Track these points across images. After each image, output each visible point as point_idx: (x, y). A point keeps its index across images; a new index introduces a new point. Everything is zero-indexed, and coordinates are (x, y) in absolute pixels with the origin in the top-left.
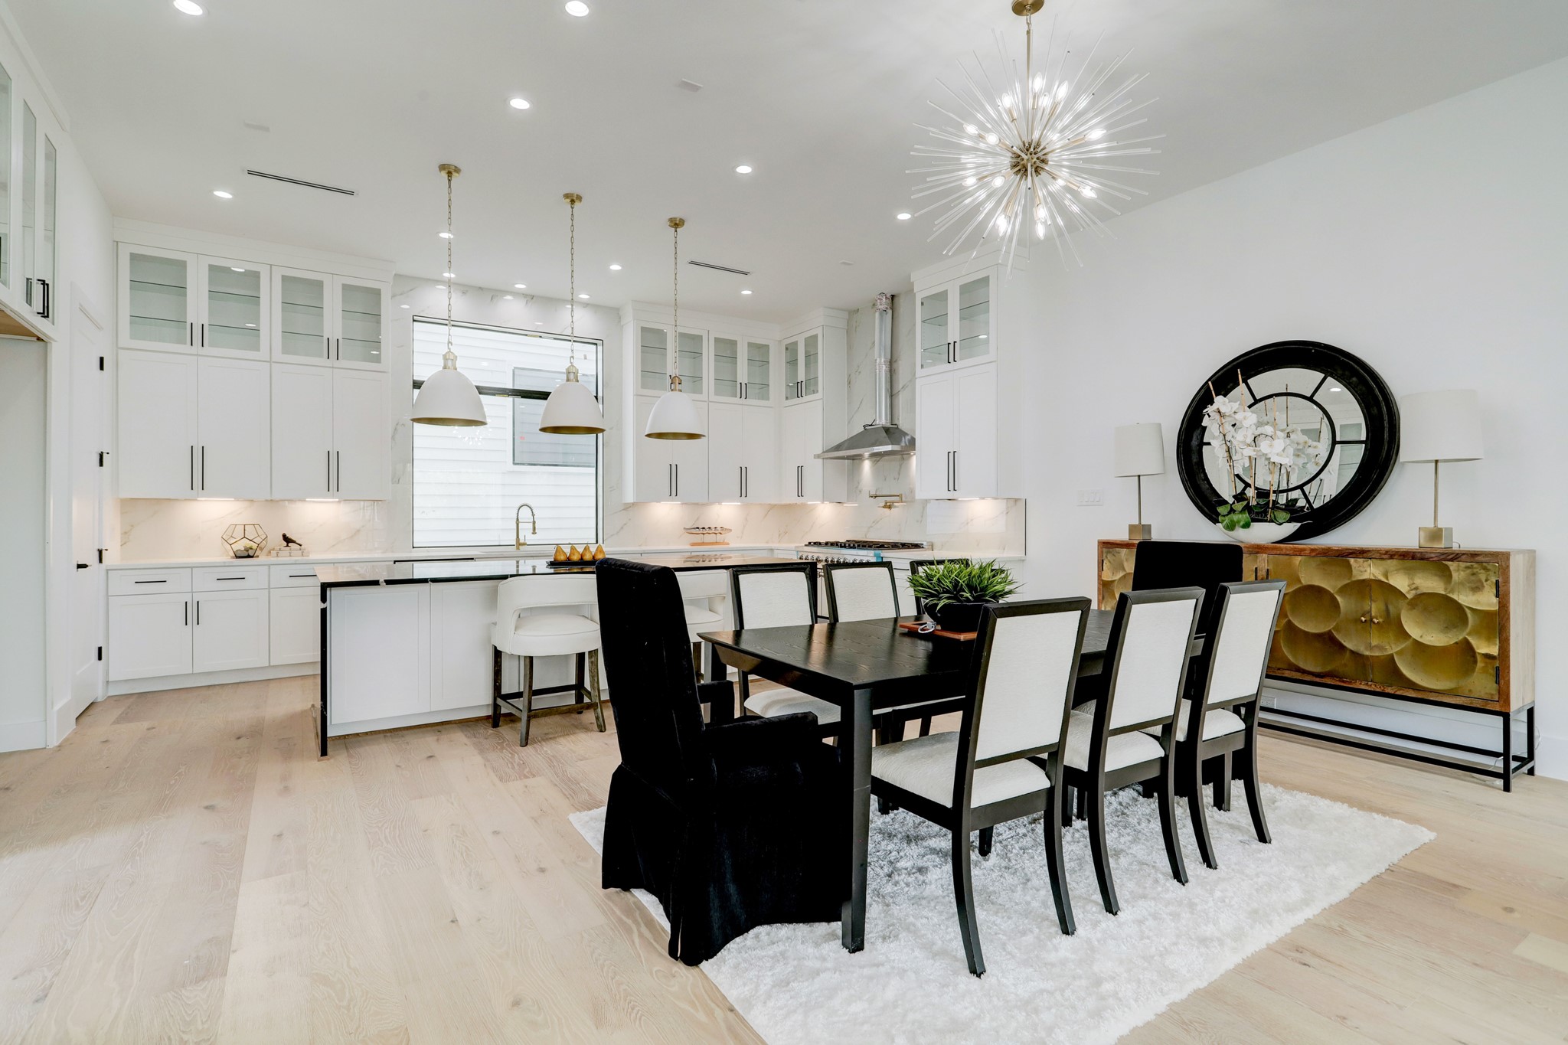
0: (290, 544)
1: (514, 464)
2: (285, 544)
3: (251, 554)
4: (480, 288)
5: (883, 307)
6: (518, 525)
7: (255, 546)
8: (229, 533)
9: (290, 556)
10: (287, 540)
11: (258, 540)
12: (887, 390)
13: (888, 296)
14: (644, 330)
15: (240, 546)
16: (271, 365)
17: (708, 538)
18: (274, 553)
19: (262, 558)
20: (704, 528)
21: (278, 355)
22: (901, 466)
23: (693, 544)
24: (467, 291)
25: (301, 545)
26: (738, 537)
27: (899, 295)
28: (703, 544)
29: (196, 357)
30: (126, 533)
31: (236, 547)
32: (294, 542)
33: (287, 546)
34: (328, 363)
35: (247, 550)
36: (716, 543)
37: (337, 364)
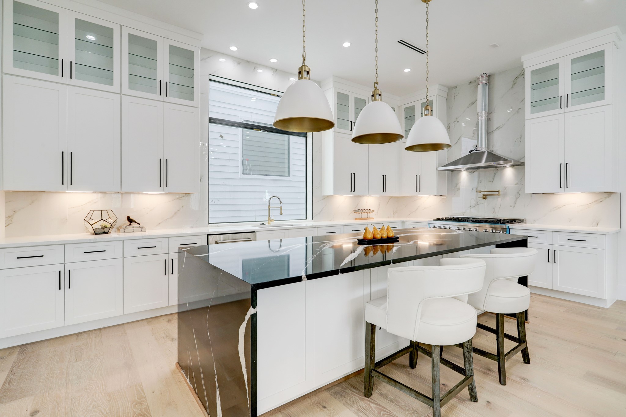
0: (132, 224)
1: (244, 174)
2: (129, 223)
3: (106, 231)
4: (248, 61)
5: (484, 82)
6: (269, 208)
7: (109, 225)
8: (89, 216)
9: (133, 232)
10: (130, 220)
11: (111, 221)
12: (485, 129)
13: (488, 75)
14: (338, 93)
15: (98, 226)
16: (121, 96)
17: (364, 215)
18: (122, 230)
19: (113, 234)
20: (364, 210)
21: (126, 89)
22: (495, 174)
23: (356, 219)
24: (240, 62)
25: (139, 224)
26: (376, 215)
27: (493, 75)
28: (361, 219)
29: (66, 86)
30: (9, 217)
31: (95, 227)
32: (135, 222)
33: (130, 224)
34: (160, 98)
35: (103, 228)
36: (367, 218)
37: (166, 99)
